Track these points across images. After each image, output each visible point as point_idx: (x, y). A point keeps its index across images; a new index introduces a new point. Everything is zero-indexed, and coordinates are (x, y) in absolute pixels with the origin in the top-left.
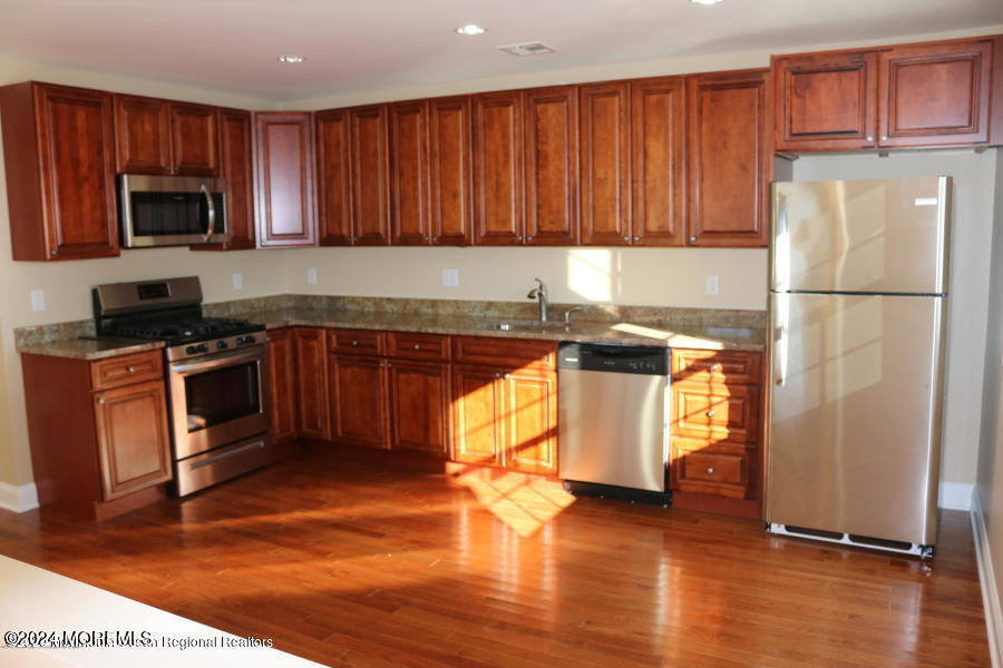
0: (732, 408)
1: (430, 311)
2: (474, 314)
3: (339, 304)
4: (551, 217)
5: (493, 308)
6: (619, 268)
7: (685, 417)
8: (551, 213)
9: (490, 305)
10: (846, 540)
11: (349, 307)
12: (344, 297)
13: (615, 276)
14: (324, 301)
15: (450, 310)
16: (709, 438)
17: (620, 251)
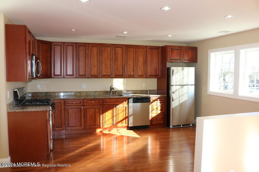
0: (161, 107)
1: (79, 94)
2: (91, 94)
3: (49, 94)
4: (119, 72)
5: (96, 93)
6: (125, 82)
7: (153, 110)
8: (119, 71)
9: (96, 92)
10: (182, 126)
11: (52, 95)
12: (51, 92)
13: (124, 84)
14: (43, 94)
15: (85, 94)
16: (157, 113)
17: (125, 79)
